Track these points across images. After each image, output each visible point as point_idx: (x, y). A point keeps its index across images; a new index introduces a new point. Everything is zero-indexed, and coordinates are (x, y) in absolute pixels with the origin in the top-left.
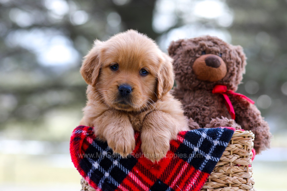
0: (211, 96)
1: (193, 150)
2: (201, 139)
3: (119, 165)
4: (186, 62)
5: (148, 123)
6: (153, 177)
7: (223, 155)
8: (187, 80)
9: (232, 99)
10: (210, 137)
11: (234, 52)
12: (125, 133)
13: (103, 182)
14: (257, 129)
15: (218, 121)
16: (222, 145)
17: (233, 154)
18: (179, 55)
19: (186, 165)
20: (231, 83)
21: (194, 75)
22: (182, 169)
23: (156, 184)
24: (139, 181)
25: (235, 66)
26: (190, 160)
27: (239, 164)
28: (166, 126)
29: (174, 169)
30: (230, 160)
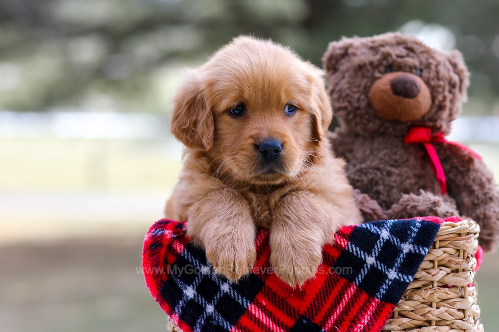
0: (404, 147)
1: (365, 262)
2: (380, 242)
3: (232, 291)
4: (356, 87)
5: (281, 215)
6: (292, 312)
7: (419, 269)
8: (358, 120)
9: (442, 152)
10: (396, 238)
11: (444, 65)
12: (237, 237)
13: (203, 322)
14: (486, 207)
15: (414, 201)
16: (417, 252)
17: (439, 266)
18: (344, 72)
19: (352, 289)
20: (438, 124)
21: (370, 111)
22: (346, 295)
23: (299, 323)
24: (268, 320)
25: (446, 93)
26: (359, 281)
27: (450, 284)
28: (314, 220)
29: (330, 297)
30: (433, 277)
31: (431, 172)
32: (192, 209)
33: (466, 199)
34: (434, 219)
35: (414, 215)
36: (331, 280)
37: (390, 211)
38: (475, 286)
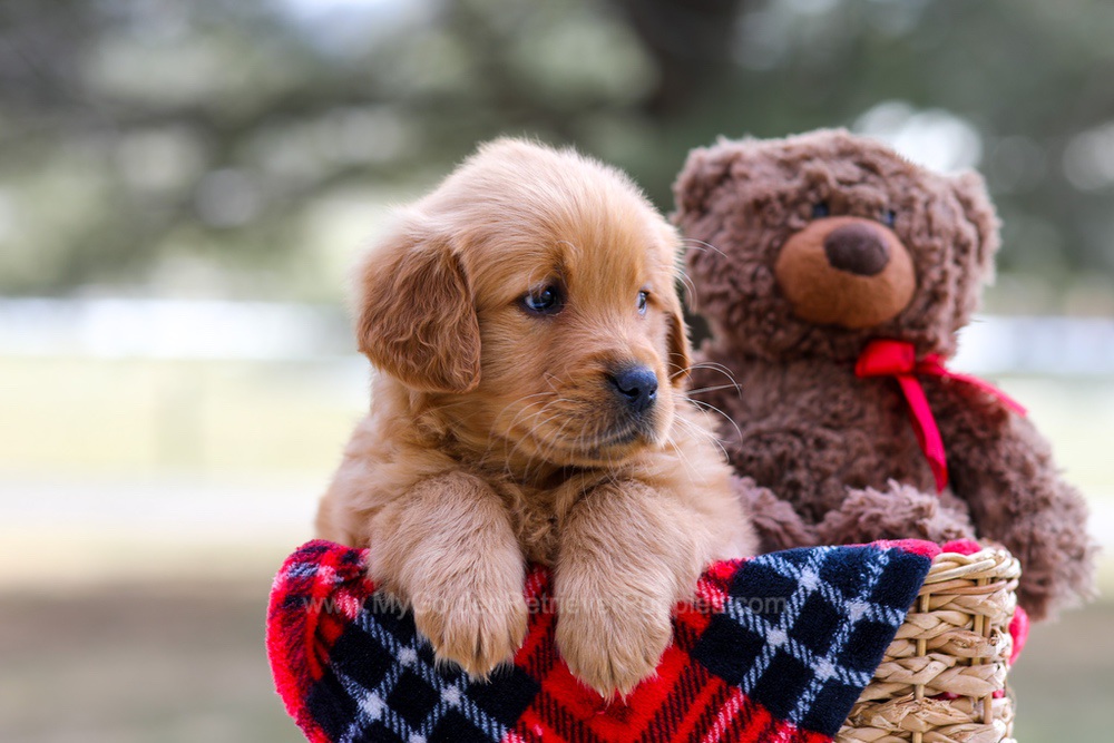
0: (853, 385)
1: (763, 641)
2: (798, 596)
3: (467, 704)
4: (748, 249)
5: (580, 537)
7: (885, 658)
8: (752, 323)
9: (939, 396)
10: (834, 587)
11: (945, 204)
12: (483, 578)
14: (1036, 520)
15: (874, 505)
16: (881, 619)
17: (928, 651)
18: (722, 217)
19: (734, 701)
20: (930, 334)
21: (780, 303)
22: (721, 715)
25: (949, 265)
26: (750, 683)
27: (954, 692)
28: (654, 549)
29: (687, 718)
30: (917, 675)
31: (913, 439)
32: (379, 520)
33: (991, 502)
34: (917, 546)
35: (876, 535)
36: (689, 682)
37: (822, 527)
38: (1010, 697)
